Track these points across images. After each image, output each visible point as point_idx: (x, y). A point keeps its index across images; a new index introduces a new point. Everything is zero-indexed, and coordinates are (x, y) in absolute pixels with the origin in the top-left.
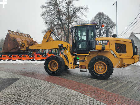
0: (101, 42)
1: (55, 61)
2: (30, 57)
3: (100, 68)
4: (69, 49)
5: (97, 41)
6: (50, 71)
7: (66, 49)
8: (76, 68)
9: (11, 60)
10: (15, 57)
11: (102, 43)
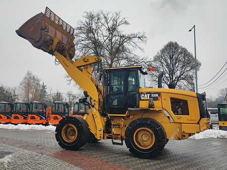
0: (149, 95)
1: (72, 125)
2: (41, 119)
3: (145, 138)
4: (97, 106)
5: (142, 93)
6: (64, 141)
7: (93, 106)
8: (108, 138)
9: (10, 123)
10: (16, 118)
11: (150, 97)
